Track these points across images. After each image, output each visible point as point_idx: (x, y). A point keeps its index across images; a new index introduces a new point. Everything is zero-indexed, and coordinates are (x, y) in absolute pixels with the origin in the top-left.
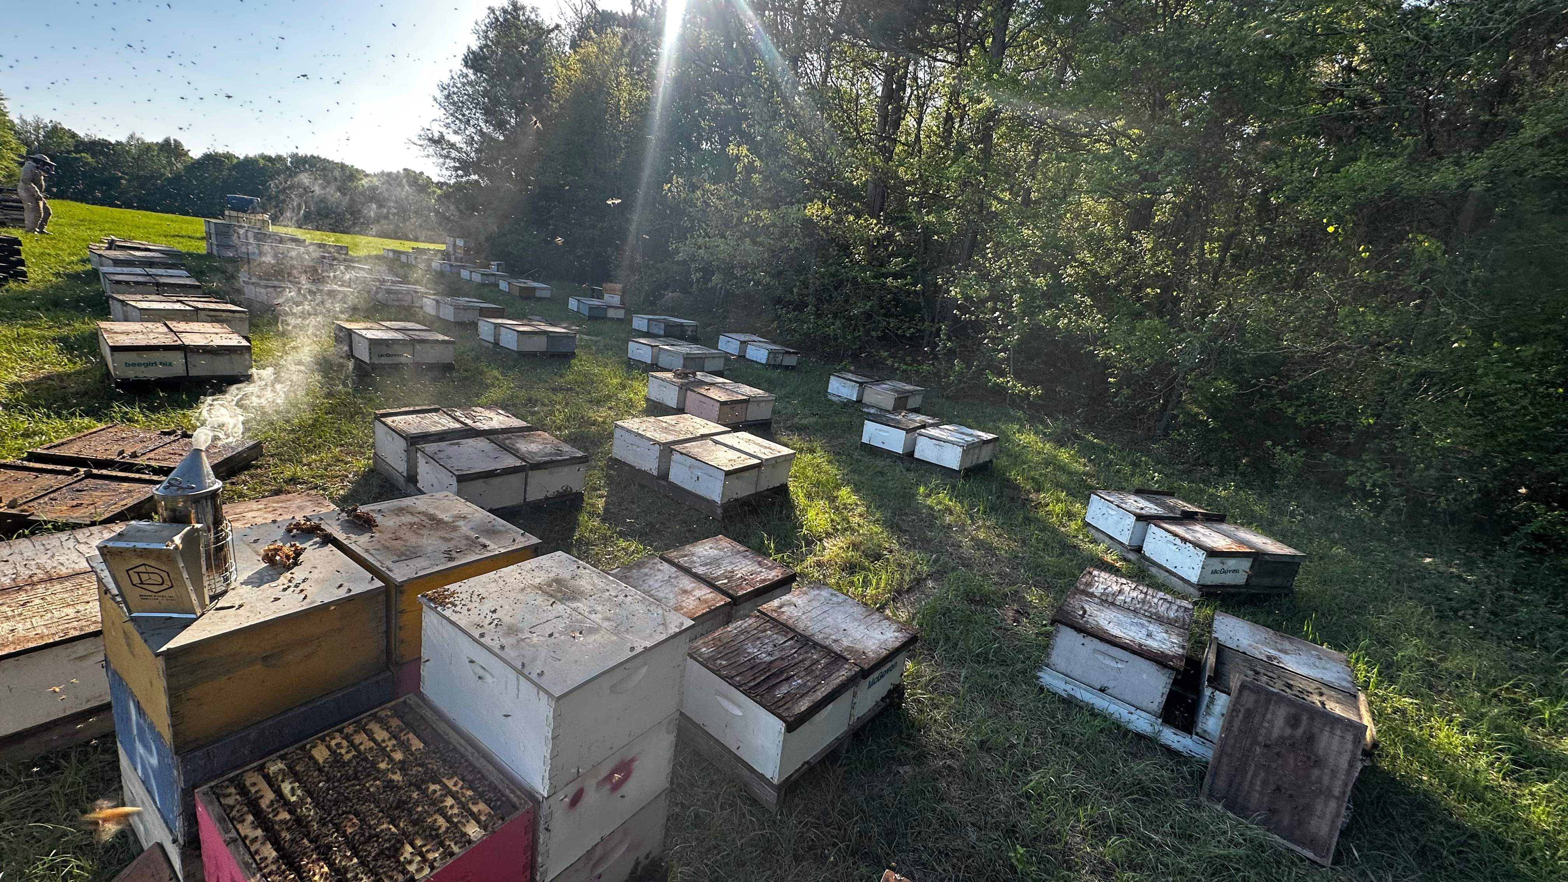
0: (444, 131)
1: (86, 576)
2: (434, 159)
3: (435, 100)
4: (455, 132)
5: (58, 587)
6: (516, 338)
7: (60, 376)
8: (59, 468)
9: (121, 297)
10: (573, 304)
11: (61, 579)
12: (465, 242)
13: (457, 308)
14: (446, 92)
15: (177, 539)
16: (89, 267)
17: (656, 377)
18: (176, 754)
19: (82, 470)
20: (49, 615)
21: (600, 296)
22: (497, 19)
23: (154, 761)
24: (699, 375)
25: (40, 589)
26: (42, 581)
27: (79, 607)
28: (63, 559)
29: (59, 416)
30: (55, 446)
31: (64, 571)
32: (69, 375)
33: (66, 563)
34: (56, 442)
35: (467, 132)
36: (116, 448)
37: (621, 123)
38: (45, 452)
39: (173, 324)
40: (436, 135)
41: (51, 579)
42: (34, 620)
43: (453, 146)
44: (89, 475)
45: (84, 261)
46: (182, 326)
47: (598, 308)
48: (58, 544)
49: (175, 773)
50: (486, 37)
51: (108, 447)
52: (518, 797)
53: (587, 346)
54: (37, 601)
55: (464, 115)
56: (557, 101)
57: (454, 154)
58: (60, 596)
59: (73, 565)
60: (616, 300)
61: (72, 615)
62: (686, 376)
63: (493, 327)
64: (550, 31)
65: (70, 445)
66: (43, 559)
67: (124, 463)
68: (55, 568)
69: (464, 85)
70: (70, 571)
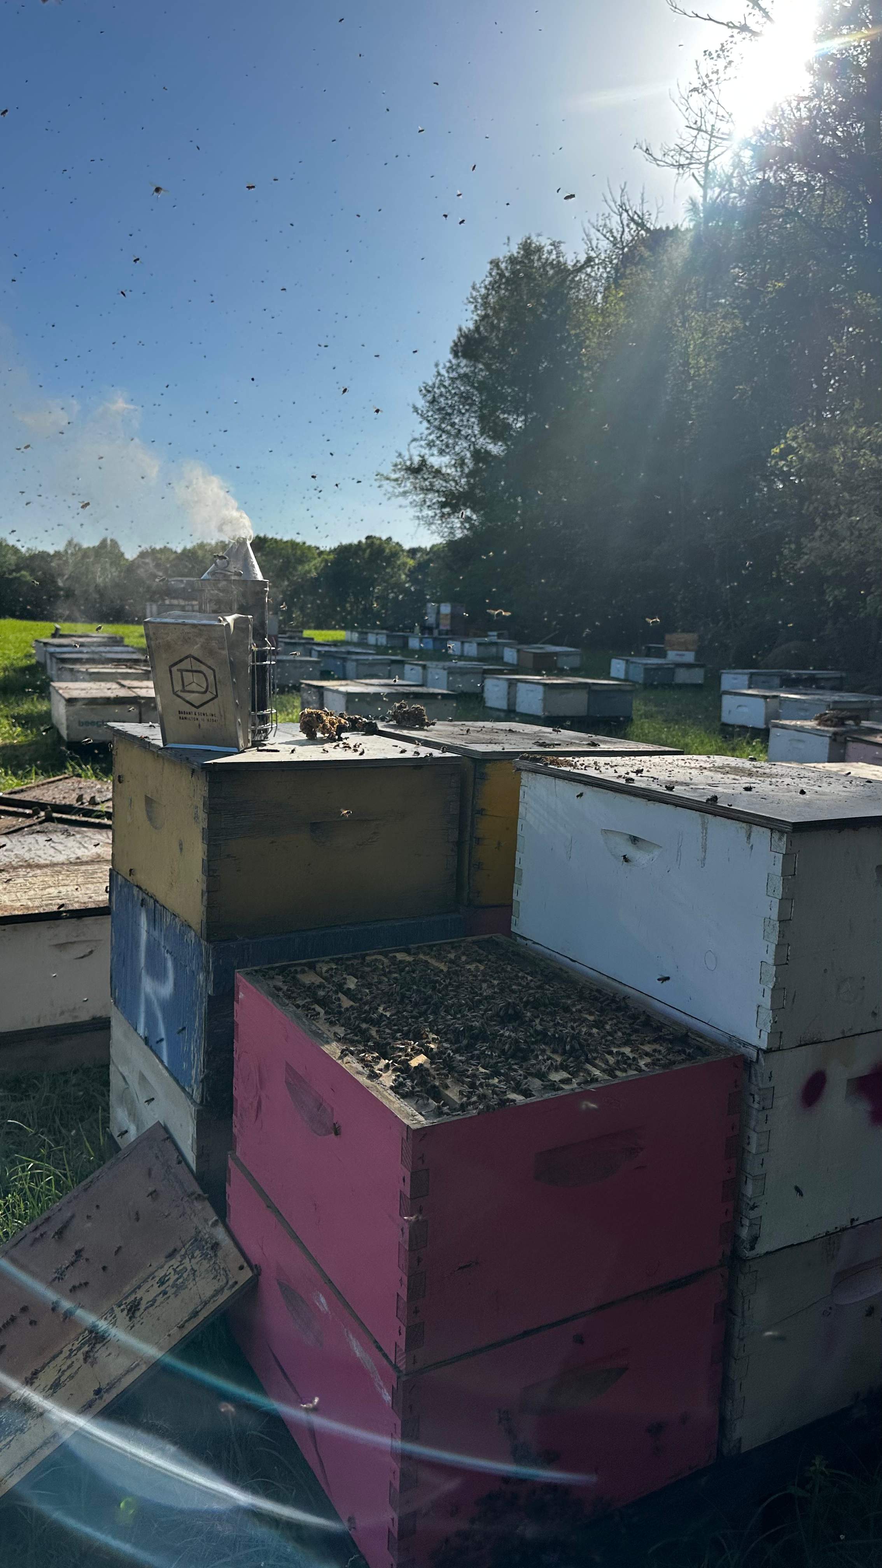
0: (426, 451)
1: (64, 867)
2: (411, 497)
3: (416, 409)
4: (441, 452)
5: (38, 872)
6: (540, 696)
7: (13, 746)
8: (21, 810)
9: (71, 667)
10: (618, 667)
11: (39, 866)
12: (453, 608)
13: (451, 672)
14: (429, 397)
15: (230, 619)
16: (34, 661)
17: (784, 727)
18: (208, 940)
19: (42, 814)
20: (32, 892)
21: (662, 654)
22: (501, 275)
23: (167, 990)
24: (865, 724)
25: (22, 872)
26: (21, 866)
27: (61, 889)
28: (40, 853)
29: (15, 774)
30: (15, 793)
31: (42, 862)
32: (21, 746)
33: (43, 856)
34: (17, 788)
35: (457, 448)
36: (75, 796)
37: (691, 379)
38: (7, 796)
39: (126, 683)
40: (417, 460)
41: (30, 866)
42: (18, 894)
43: (438, 473)
44: (49, 819)
45: (29, 656)
46: (135, 683)
47: (659, 668)
48: (33, 841)
49: (201, 977)
50: (485, 305)
51: (66, 795)
52: (712, 1043)
53: (648, 716)
54: (21, 880)
55: (453, 425)
56: (588, 369)
57: (438, 483)
58: (41, 879)
59: (50, 858)
60: (689, 657)
61: (55, 894)
62: (841, 722)
63: (504, 685)
64: (579, 269)
65: (29, 793)
66: (21, 852)
67: (83, 809)
68: (33, 858)
69: (453, 380)
70: (48, 862)
